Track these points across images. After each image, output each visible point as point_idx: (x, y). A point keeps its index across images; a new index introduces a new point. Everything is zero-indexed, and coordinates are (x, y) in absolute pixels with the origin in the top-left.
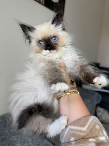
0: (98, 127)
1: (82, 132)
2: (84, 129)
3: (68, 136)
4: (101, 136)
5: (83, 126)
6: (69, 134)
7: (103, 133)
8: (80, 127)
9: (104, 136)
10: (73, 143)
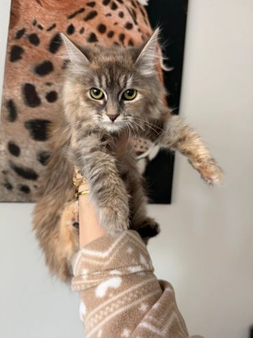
1: (101, 259)
5: (103, 249)
8: (99, 251)
10: (84, 277)
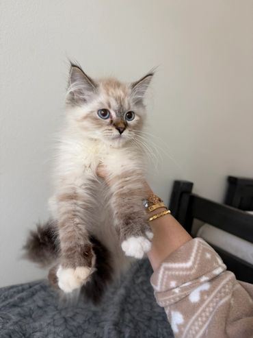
0: (208, 256)
2: (189, 264)
3: (165, 280)
4: (216, 268)
6: (166, 277)
7: (217, 262)
9: (220, 266)
